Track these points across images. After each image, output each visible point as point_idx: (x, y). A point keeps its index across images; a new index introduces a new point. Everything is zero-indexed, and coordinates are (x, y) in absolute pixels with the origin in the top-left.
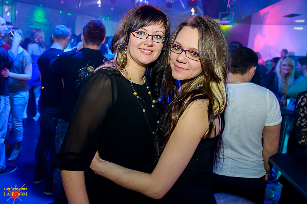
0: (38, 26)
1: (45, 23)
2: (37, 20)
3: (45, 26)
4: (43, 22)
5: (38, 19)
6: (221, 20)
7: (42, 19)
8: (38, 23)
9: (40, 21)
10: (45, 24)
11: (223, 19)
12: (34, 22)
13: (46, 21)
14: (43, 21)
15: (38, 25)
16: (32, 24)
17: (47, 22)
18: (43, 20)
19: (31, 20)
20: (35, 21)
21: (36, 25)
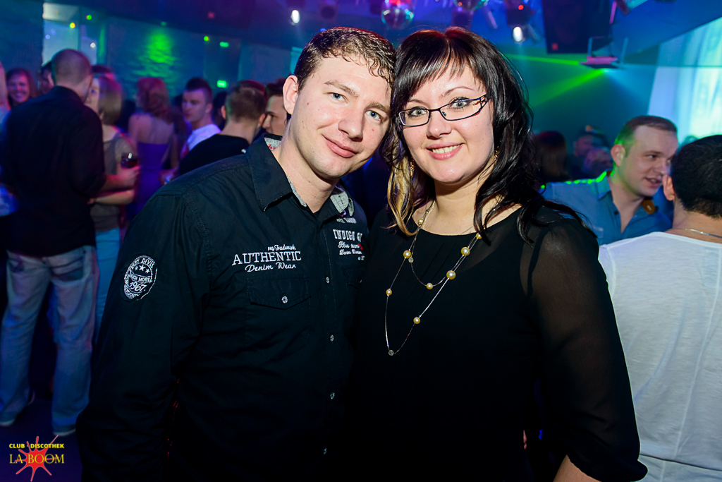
0: (156, 71)
1: (171, 64)
2: (154, 58)
3: (171, 72)
4: (167, 62)
5: (157, 56)
6: (594, 56)
7: (166, 54)
8: (155, 63)
9: (161, 60)
10: (172, 68)
11: (596, 53)
12: (148, 61)
13: (173, 59)
14: (167, 60)
15: (156, 68)
16: (142, 68)
17: (175, 61)
18: (167, 57)
19: (141, 58)
20: (149, 59)
21: (152, 69)
